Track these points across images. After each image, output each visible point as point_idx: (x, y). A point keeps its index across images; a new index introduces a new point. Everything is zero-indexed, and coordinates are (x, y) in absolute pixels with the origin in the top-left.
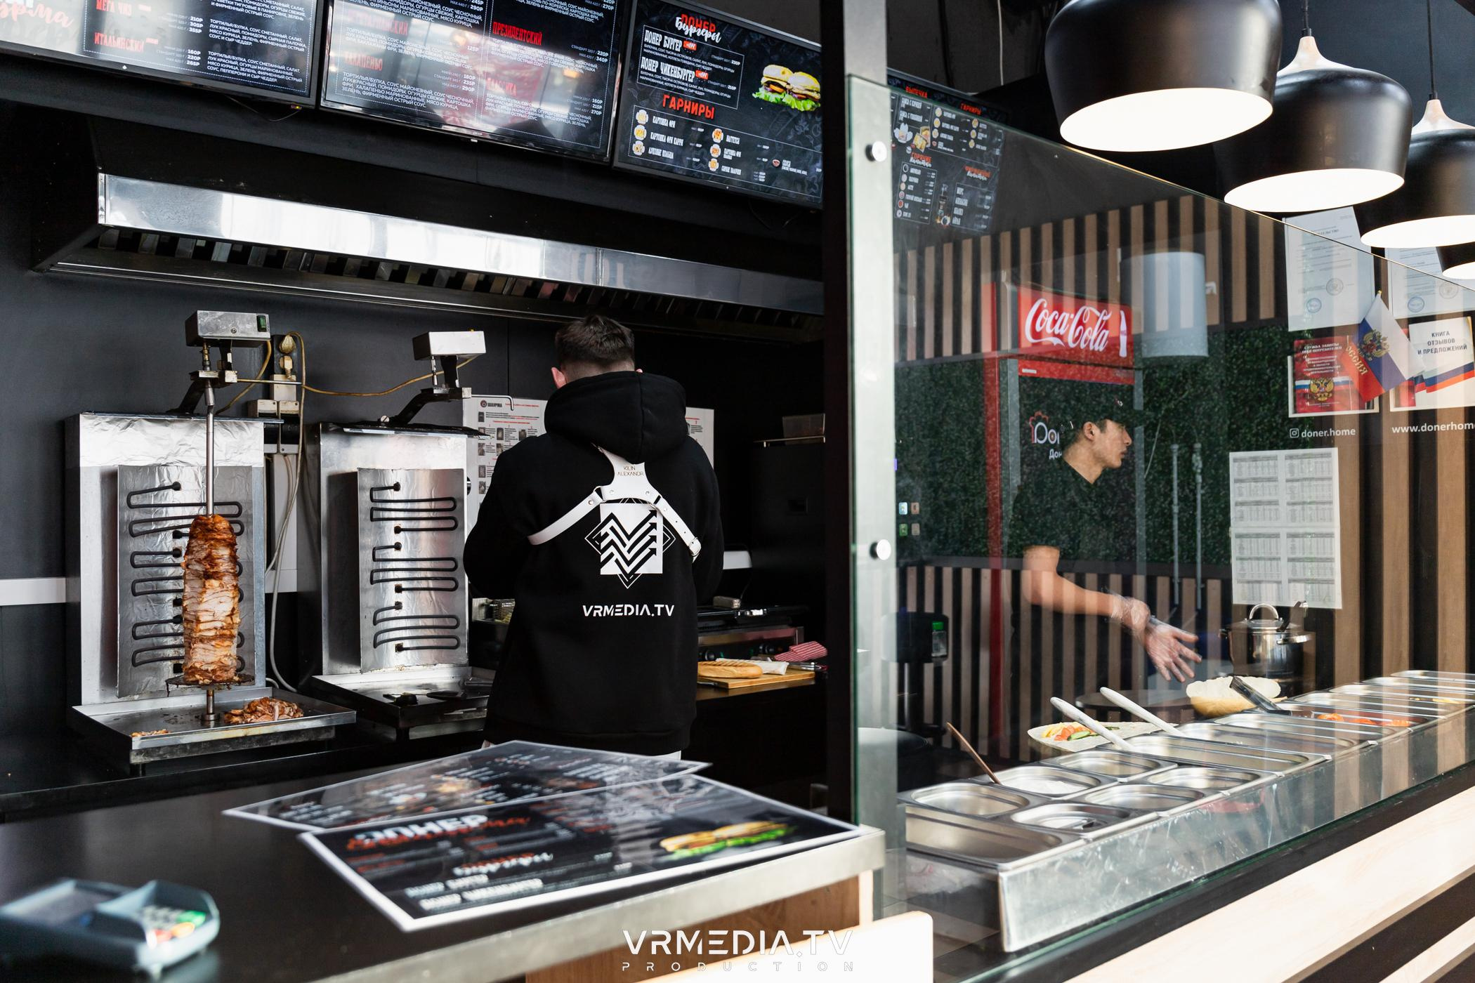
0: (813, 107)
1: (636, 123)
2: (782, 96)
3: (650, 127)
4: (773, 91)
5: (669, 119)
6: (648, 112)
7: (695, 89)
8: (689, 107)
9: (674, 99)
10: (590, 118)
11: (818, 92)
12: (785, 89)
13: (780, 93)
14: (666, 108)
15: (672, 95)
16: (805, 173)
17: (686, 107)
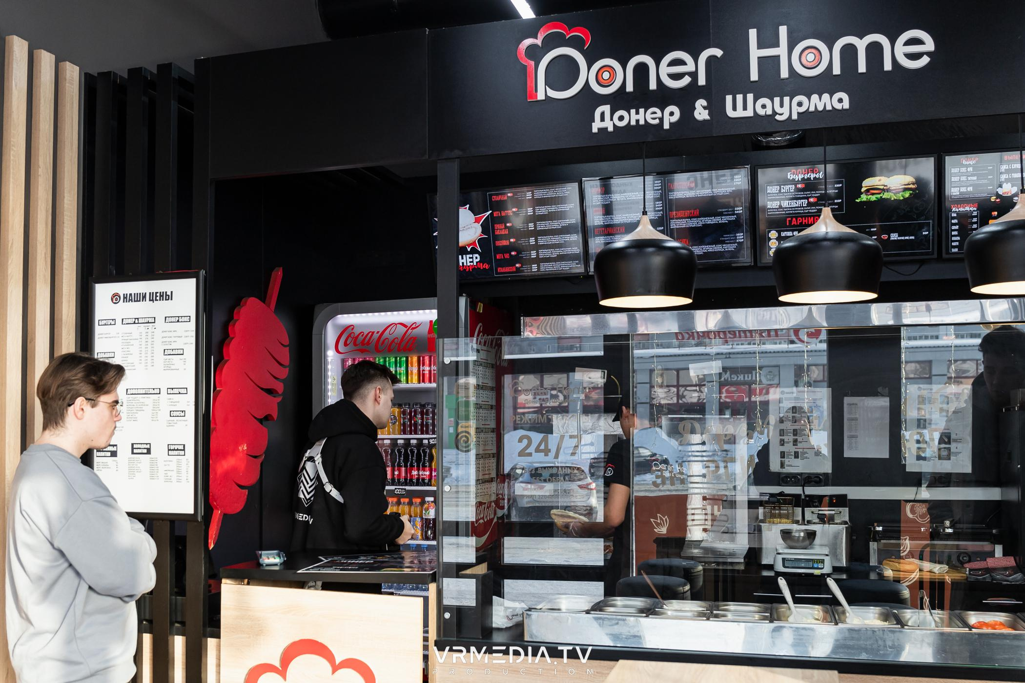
0: (911, 194)
1: (770, 239)
2: (881, 195)
3: (779, 239)
4: (873, 194)
5: (793, 231)
6: (777, 231)
7: (809, 209)
8: (807, 221)
9: (794, 219)
10: (736, 244)
11: (913, 184)
12: (883, 190)
13: (880, 194)
14: (790, 226)
15: (792, 218)
16: (913, 238)
17: (804, 221)
